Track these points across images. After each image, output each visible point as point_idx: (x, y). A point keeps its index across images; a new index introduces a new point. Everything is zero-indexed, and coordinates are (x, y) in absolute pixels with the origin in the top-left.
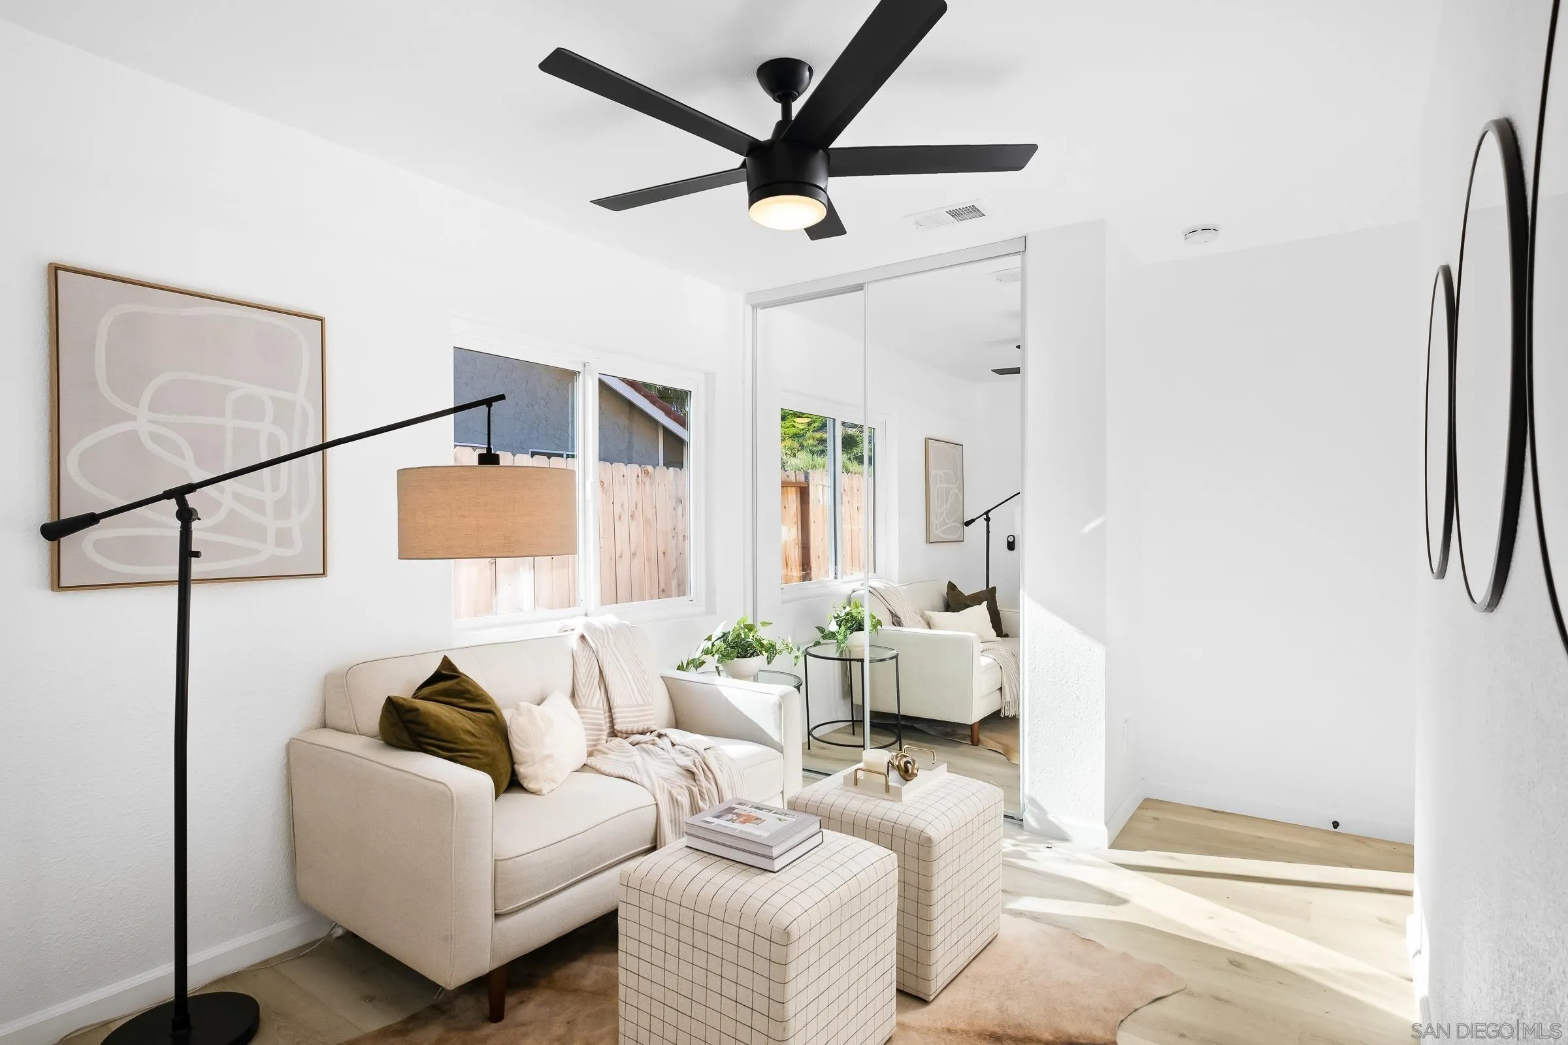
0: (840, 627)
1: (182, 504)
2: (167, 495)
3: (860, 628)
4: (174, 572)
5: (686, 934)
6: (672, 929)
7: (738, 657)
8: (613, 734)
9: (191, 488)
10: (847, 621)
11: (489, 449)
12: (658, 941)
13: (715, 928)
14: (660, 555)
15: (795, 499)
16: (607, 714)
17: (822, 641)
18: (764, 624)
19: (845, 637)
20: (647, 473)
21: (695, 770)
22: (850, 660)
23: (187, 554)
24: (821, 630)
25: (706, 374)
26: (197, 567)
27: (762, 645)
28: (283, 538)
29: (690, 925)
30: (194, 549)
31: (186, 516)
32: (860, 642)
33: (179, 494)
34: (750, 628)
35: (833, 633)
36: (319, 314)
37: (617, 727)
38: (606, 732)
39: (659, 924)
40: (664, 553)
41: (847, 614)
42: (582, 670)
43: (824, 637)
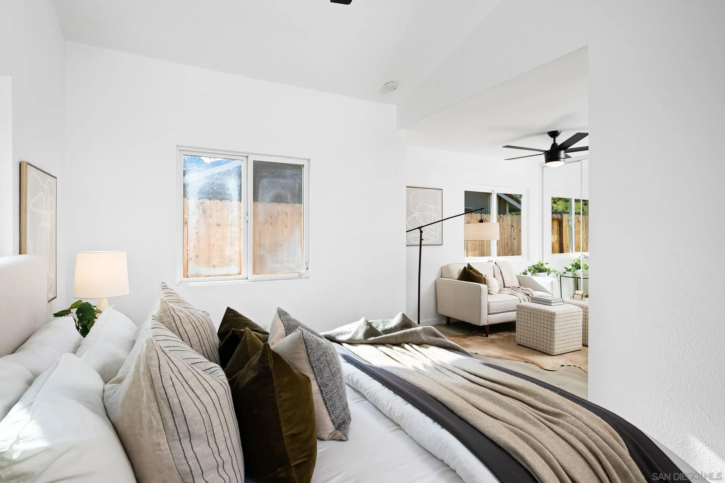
0: (573, 267)
1: (420, 230)
2: (418, 228)
3: (580, 268)
4: (419, 243)
5: (532, 315)
6: (529, 315)
7: (538, 272)
8: (504, 287)
9: (422, 227)
10: (576, 266)
11: (481, 219)
12: (526, 318)
13: (539, 313)
14: (506, 245)
15: (557, 225)
16: (503, 282)
17: (566, 272)
18: (546, 264)
19: (575, 270)
20: (501, 217)
21: (529, 294)
22: (577, 278)
23: (421, 240)
24: (566, 268)
25: (527, 189)
26: (423, 242)
27: (546, 269)
28: (436, 237)
29: (533, 313)
30: (422, 239)
31: (421, 232)
32: (580, 273)
33: (420, 228)
34: (542, 265)
35: (570, 269)
36: (441, 188)
37: (505, 286)
38: (503, 287)
39: (526, 314)
40: (507, 244)
41: (576, 264)
42: (496, 271)
43: (567, 271)
